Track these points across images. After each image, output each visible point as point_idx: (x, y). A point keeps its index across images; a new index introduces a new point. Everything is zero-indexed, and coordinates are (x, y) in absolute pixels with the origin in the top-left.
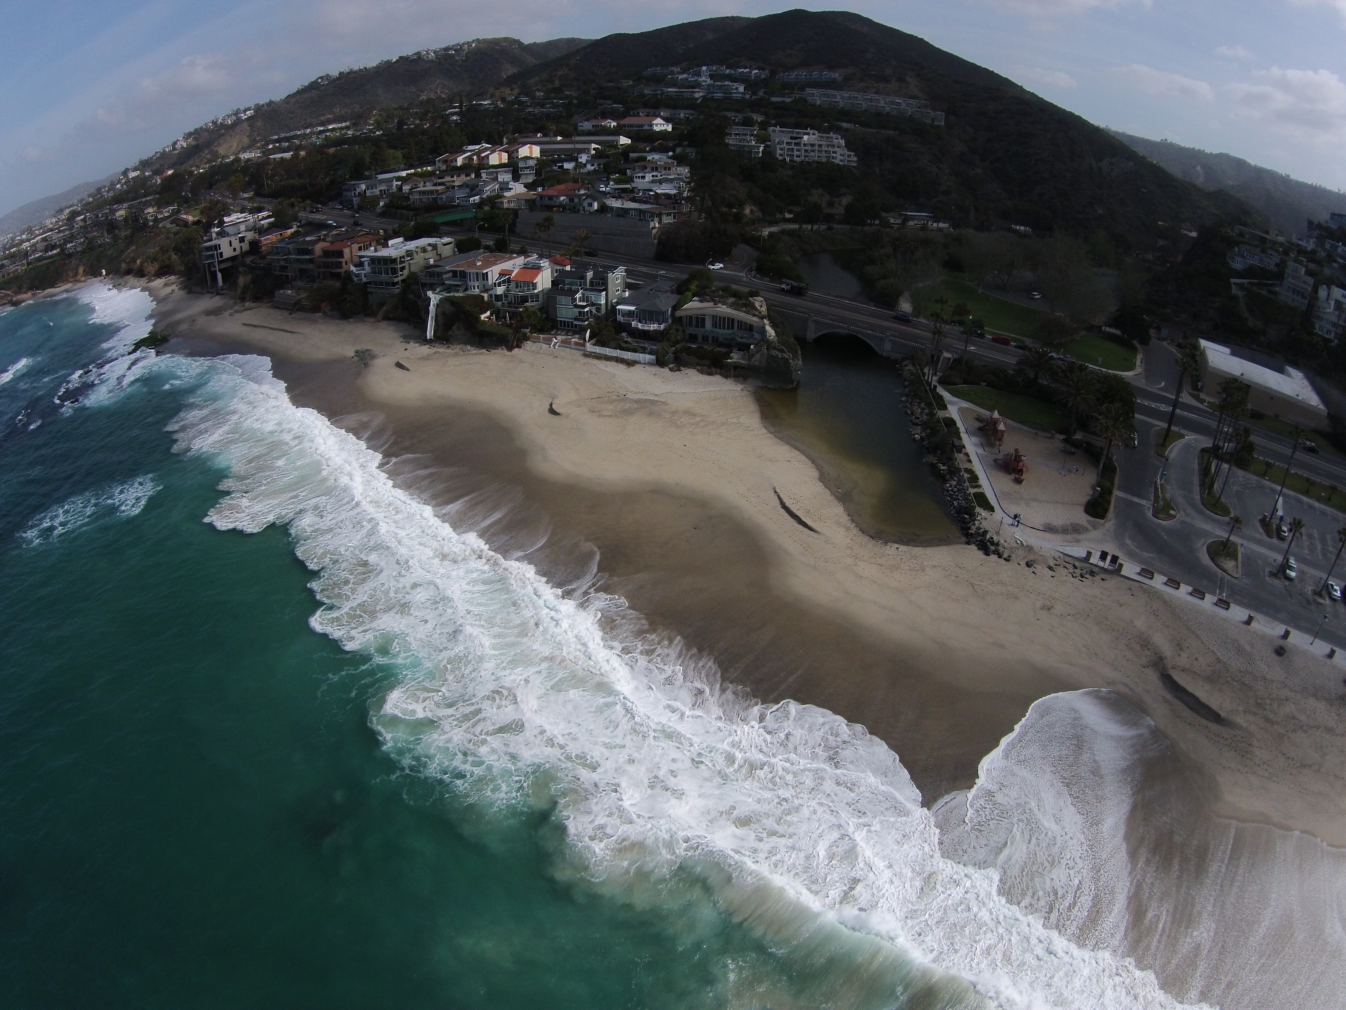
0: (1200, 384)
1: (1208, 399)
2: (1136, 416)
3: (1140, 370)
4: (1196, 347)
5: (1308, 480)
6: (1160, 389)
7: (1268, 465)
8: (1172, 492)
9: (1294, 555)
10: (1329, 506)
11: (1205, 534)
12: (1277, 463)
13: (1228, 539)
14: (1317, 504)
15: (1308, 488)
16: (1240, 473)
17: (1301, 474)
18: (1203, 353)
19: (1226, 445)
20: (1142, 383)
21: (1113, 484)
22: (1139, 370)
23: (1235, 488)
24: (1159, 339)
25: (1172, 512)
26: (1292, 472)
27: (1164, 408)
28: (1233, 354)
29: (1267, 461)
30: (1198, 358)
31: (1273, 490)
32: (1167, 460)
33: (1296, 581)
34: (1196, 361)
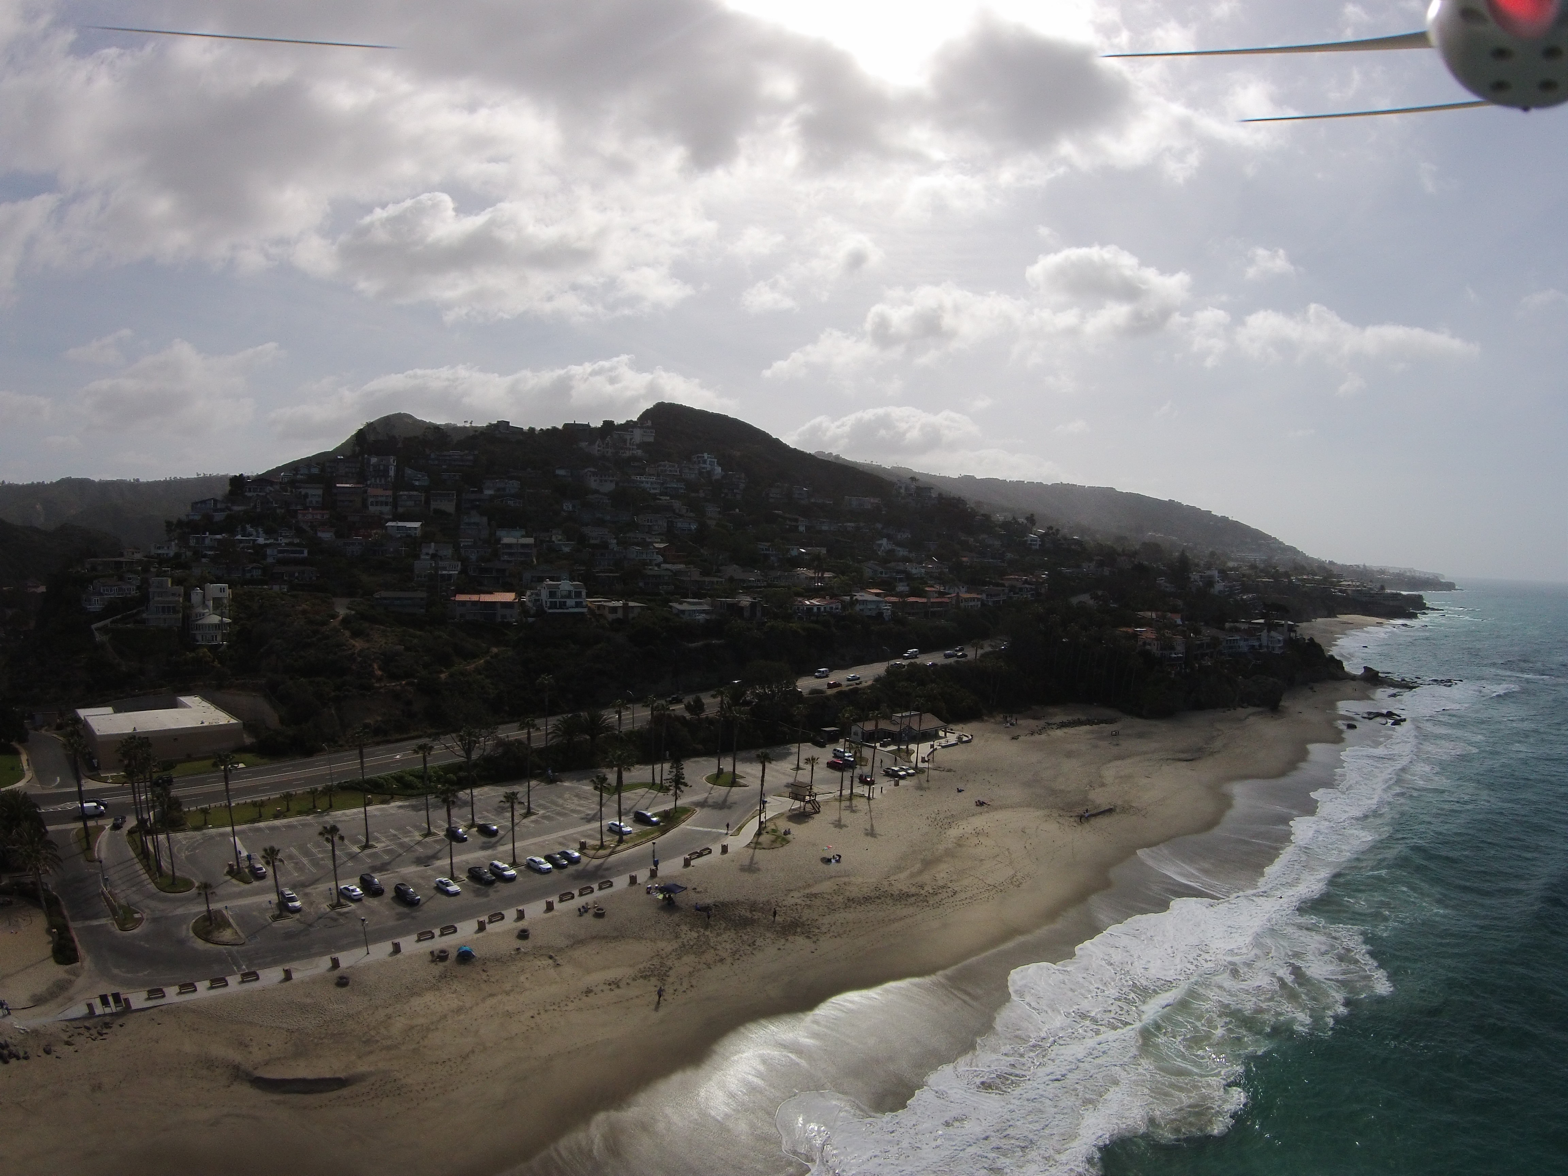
0: (95, 761)
1: (109, 775)
2: (49, 828)
3: (31, 774)
4: (77, 720)
5: (254, 804)
6: (59, 786)
7: (205, 811)
8: (124, 894)
9: (285, 885)
10: (291, 817)
11: (183, 919)
12: (212, 805)
13: (209, 911)
14: (277, 823)
15: (259, 811)
16: (180, 836)
17: (243, 801)
18: (86, 725)
19: (151, 813)
20: (37, 790)
21: (64, 917)
22: (29, 775)
23: (183, 855)
24: (36, 730)
25: (136, 916)
26: (233, 804)
27: (70, 806)
28: (117, 710)
29: (202, 809)
30: (82, 733)
31: (222, 835)
32: (101, 862)
33: (306, 908)
34: (82, 737)
